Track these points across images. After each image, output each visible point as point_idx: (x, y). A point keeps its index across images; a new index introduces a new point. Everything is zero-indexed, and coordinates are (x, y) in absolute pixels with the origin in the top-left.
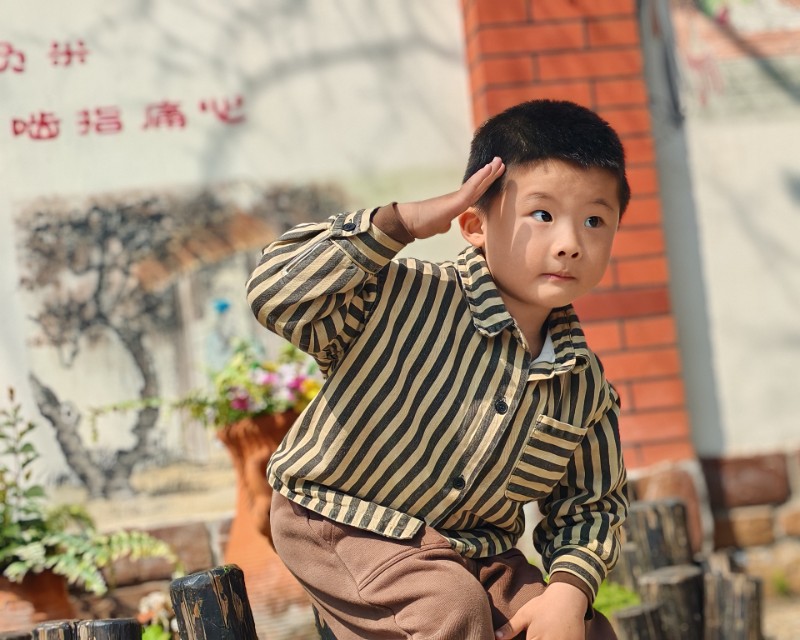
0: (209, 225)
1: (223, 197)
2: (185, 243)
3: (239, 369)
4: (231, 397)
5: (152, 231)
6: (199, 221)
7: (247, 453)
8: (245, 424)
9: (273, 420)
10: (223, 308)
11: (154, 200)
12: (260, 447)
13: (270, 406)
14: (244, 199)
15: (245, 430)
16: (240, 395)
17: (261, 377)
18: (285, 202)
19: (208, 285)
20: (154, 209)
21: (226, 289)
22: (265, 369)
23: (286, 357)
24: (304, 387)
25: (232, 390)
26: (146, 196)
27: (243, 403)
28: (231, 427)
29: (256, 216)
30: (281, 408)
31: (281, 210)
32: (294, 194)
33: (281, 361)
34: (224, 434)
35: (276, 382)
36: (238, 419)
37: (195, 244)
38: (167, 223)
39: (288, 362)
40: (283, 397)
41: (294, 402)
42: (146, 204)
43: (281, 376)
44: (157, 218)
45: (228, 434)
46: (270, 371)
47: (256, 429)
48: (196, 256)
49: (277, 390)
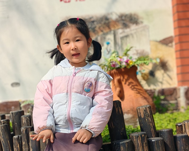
0: (105, 23)
1: (109, 17)
2: (99, 28)
3: (114, 57)
4: (111, 64)
5: (92, 25)
6: (103, 23)
7: (115, 77)
8: (114, 70)
9: (121, 70)
10: (108, 44)
11: (92, 17)
12: (118, 76)
13: (121, 66)
14: (114, 17)
15: (114, 72)
16: (114, 63)
17: (119, 59)
18: (123, 18)
19: (105, 38)
20: (92, 20)
21: (109, 39)
22: (119, 57)
23: (125, 55)
24: (129, 62)
25: (112, 62)
26: (90, 16)
27: (114, 65)
28: (111, 71)
29: (117, 21)
30: (123, 67)
31: (123, 20)
32: (126, 16)
33: (123, 56)
34: (109, 73)
35: (122, 61)
36: (113, 69)
37: (102, 28)
38: (95, 23)
39: (125, 56)
40: (124, 64)
41: (126, 66)
42: (90, 18)
43: (123, 59)
44: (93, 22)
45: (110, 73)
46: (121, 58)
47: (117, 72)
48: (102, 31)
49: (122, 62)
